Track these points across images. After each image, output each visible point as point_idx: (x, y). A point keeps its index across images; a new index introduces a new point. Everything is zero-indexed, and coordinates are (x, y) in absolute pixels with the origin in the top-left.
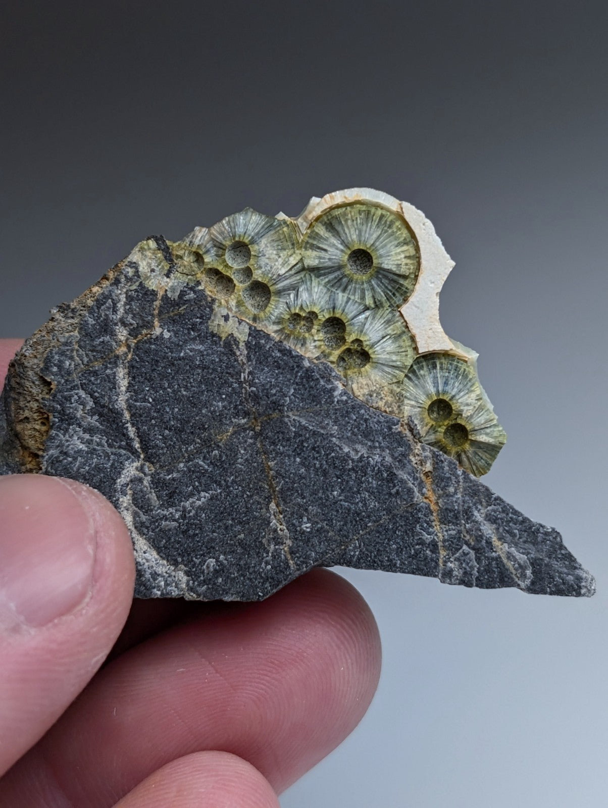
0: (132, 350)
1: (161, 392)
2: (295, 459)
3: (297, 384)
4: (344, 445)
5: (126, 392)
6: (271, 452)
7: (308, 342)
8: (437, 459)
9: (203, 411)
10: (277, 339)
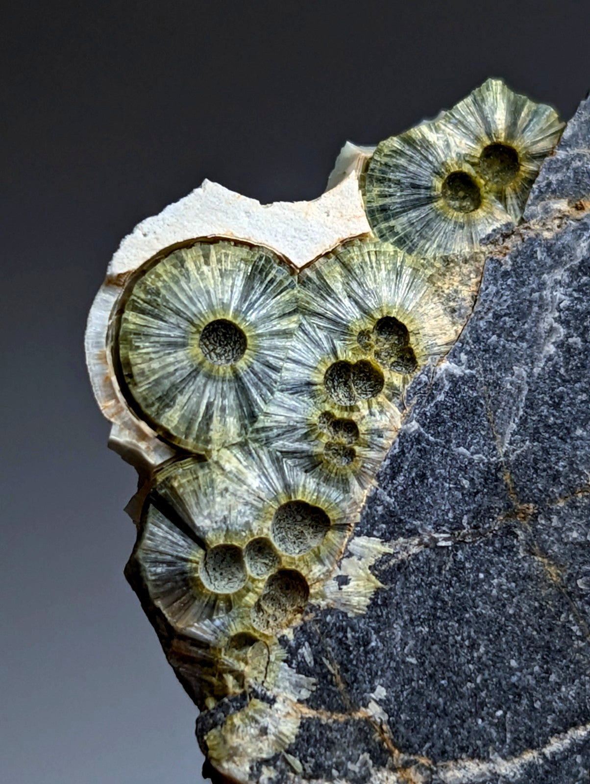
0: (412, 758)
1: (483, 694)
2: (578, 438)
3: (448, 442)
4: (544, 353)
5: (490, 760)
6: (570, 481)
7: (376, 425)
8: (546, 192)
9: (511, 612)
10: (375, 483)
